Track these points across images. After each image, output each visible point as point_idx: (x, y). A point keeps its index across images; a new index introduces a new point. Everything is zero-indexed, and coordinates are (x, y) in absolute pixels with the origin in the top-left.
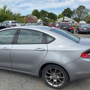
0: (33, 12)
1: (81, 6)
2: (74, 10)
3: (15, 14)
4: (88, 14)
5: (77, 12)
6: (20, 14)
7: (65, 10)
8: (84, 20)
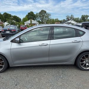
2: (37, 14)
4: (49, 18)
5: (39, 16)
7: (29, 13)
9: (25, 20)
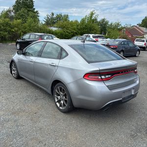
0: (143, 21)
3: (111, 24)
6: (120, 25)
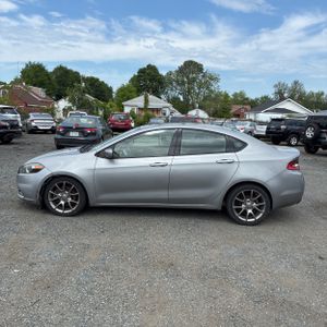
1: (191, 62)
2: (170, 73)
4: (213, 88)
5: (177, 81)
7: (142, 71)
8: (200, 107)
9: (126, 94)
